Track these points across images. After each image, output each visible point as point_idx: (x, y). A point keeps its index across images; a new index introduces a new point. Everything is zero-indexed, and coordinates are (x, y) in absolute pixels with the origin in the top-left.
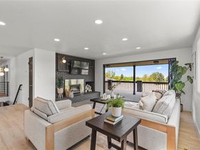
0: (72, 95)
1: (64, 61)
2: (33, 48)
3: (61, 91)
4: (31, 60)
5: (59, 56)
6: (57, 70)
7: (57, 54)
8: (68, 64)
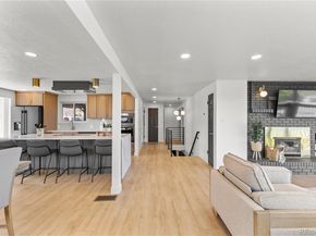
0: (280, 157)
1: (264, 94)
2: (214, 81)
3: (257, 147)
4: (211, 97)
5: (253, 87)
6: (250, 110)
7: (250, 83)
8: (271, 98)
